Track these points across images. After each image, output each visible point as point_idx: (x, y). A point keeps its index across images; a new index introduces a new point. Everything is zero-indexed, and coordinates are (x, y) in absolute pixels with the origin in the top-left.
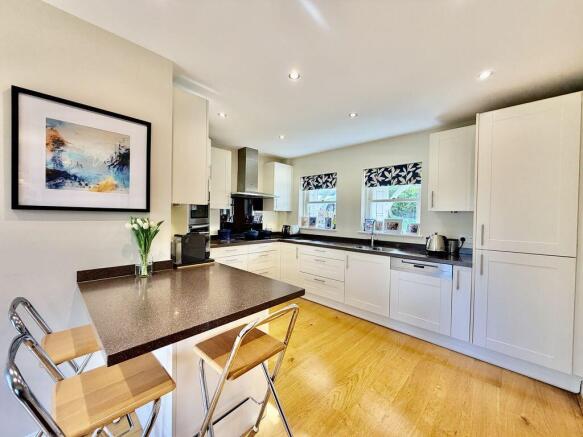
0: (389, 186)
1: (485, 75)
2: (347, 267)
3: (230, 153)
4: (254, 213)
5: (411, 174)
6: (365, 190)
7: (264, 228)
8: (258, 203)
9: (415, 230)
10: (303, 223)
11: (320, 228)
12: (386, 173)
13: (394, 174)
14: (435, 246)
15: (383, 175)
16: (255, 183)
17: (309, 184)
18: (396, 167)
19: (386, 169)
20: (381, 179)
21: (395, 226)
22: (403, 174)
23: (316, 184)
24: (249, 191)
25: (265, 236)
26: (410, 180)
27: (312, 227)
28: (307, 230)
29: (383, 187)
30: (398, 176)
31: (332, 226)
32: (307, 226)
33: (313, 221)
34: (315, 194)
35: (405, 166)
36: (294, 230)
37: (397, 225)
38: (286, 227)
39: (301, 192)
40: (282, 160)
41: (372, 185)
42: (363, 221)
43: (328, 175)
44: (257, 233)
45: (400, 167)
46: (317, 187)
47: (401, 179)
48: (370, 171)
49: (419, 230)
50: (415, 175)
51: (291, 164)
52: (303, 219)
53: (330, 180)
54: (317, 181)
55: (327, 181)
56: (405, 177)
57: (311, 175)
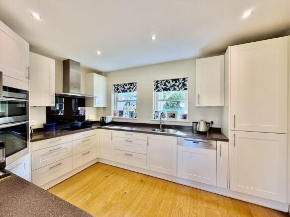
0: (169, 92)
1: (247, 14)
2: (148, 144)
3: (54, 61)
4: (79, 108)
5: (181, 84)
6: (154, 93)
7: (86, 119)
8: (82, 101)
9: (185, 117)
10: (115, 115)
11: (126, 118)
12: (167, 84)
13: (172, 84)
14: (202, 128)
15: (165, 85)
16: (78, 87)
17: (118, 89)
18: (173, 80)
19: (167, 81)
20: (164, 87)
21: (173, 116)
22: (177, 84)
23: (122, 89)
24: (73, 93)
25: (87, 125)
26: (181, 88)
27: (121, 117)
28: (118, 119)
29: (165, 92)
30: (174, 85)
31: (134, 116)
32: (117, 116)
33: (121, 113)
34: (122, 96)
35: (178, 79)
36: (109, 120)
37: (174, 115)
38: (103, 117)
39: (113, 94)
40: (99, 73)
41: (159, 91)
42: (154, 113)
43: (131, 84)
44: (80, 124)
45: (175, 80)
46: (123, 91)
47: (176, 87)
48: (157, 82)
49: (187, 118)
50: (184, 85)
51: (105, 76)
52: (114, 111)
53: (132, 87)
54: (124, 87)
55: (130, 88)
56: (178, 86)
57: (120, 83)
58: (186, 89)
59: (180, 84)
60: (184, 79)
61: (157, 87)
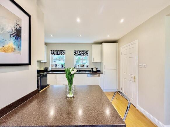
6: (74, 56)
9: (88, 67)
10: (52, 66)
11: (59, 68)
13: (82, 53)
15: (79, 53)
19: (80, 51)
21: (83, 66)
27: (56, 68)
29: (79, 56)
31: (64, 67)
32: (54, 67)
33: (56, 65)
35: (85, 51)
36: (50, 69)
38: (46, 68)
39: (51, 55)
41: (76, 55)
43: (62, 51)
46: (57, 54)
48: (76, 51)
54: (57, 52)
56: (85, 54)
57: (55, 50)
58: (88, 55)
59: (86, 53)
60: (87, 51)
61: (76, 53)
